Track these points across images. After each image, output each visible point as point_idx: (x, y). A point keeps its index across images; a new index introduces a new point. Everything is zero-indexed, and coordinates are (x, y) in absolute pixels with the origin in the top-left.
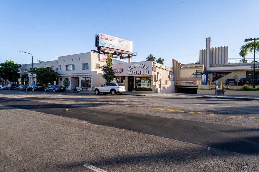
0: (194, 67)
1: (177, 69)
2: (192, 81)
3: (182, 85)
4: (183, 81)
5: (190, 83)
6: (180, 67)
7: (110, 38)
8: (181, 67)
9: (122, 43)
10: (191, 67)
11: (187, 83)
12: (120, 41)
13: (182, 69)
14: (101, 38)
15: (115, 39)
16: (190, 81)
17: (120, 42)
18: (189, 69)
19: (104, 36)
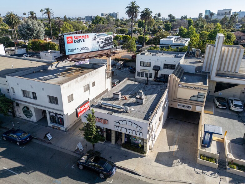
0: (196, 88)
1: (174, 87)
2: (190, 106)
3: (178, 107)
4: (180, 104)
5: (188, 107)
6: (177, 84)
7: (80, 39)
8: (180, 85)
9: (98, 40)
10: (192, 88)
11: (184, 106)
12: (95, 37)
13: (181, 87)
14: (68, 43)
15: (88, 37)
16: (189, 105)
17: (95, 39)
18: (188, 89)
19: (71, 37)
